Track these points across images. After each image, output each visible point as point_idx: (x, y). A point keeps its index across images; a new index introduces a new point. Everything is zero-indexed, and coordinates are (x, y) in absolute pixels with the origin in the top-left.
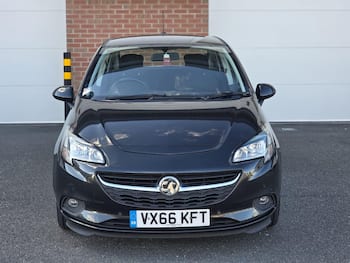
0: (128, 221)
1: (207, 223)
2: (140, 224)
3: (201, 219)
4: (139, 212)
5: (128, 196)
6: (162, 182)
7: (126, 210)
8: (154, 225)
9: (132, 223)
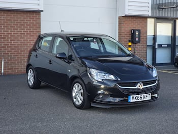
0: (128, 100)
1: (150, 99)
2: (132, 101)
3: (148, 97)
4: (131, 96)
5: (128, 91)
6: (139, 85)
7: (127, 96)
8: (136, 101)
9: (129, 100)
